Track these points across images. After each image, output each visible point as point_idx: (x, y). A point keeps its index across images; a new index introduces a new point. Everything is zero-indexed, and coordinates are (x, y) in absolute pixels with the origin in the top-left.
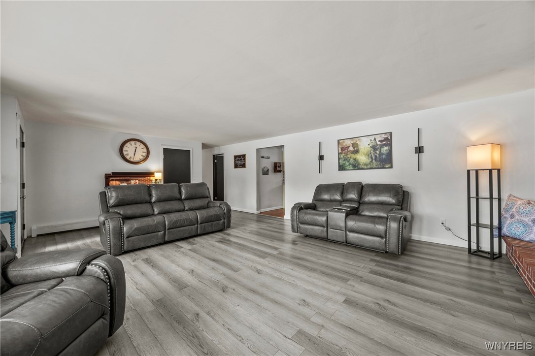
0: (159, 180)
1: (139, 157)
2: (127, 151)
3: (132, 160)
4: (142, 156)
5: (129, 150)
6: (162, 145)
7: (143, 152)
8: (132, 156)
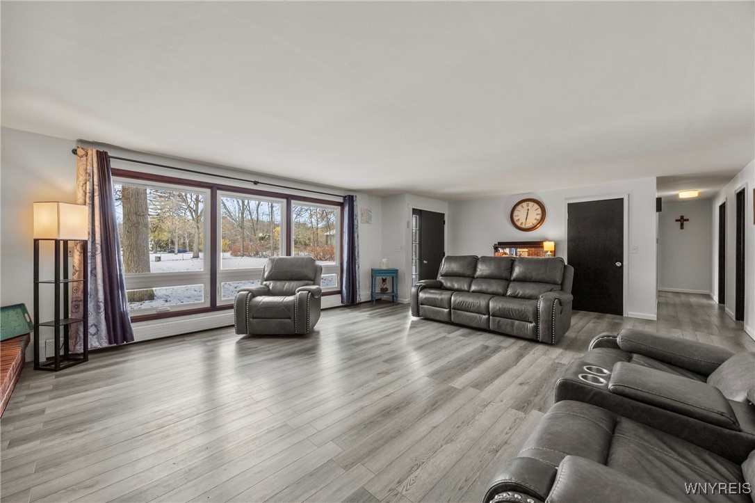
0: (551, 252)
1: (532, 221)
2: (518, 216)
3: (523, 226)
4: (536, 219)
5: (520, 215)
6: (566, 199)
7: (537, 214)
8: (524, 221)
